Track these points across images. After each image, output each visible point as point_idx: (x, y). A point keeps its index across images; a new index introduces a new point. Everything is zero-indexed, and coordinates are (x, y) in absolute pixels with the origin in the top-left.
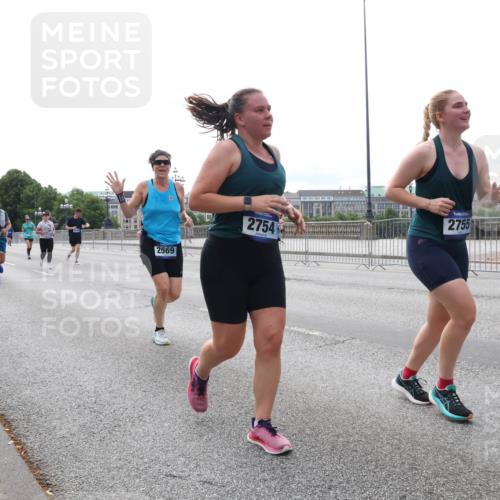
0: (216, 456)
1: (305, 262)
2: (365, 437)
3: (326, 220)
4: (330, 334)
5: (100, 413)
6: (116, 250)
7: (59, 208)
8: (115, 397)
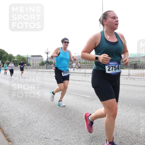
0: (59, 132)
1: (85, 76)
2: (102, 126)
3: (91, 64)
4: (92, 97)
5: (25, 120)
6: (30, 72)
7: (13, 60)
8: (29, 115)
